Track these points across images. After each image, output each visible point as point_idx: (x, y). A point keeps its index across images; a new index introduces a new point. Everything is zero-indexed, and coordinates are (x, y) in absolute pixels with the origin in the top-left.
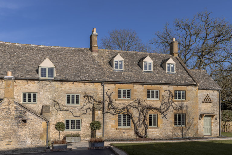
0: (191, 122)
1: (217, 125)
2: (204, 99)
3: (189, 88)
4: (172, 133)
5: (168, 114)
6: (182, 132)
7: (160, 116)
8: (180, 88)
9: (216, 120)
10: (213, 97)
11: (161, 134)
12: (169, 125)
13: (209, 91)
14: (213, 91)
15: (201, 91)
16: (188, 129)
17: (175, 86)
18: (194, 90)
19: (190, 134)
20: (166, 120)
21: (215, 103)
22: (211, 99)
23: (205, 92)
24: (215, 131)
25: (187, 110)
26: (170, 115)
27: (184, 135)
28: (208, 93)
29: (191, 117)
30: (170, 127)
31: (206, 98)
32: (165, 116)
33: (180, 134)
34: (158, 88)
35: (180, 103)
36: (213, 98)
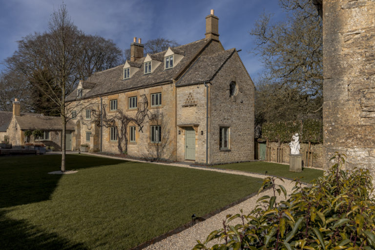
0: (167, 137)
1: (203, 143)
2: (185, 101)
3: (165, 87)
4: (148, 151)
5: (144, 126)
6: (158, 150)
7: (138, 128)
8: (156, 89)
9: (202, 136)
10: (198, 96)
11: (138, 151)
12: (145, 140)
13: (193, 87)
14: (198, 86)
15: (182, 89)
16: (163, 148)
17: (150, 88)
18: (170, 89)
19: (165, 155)
20: (142, 134)
21: (201, 106)
22: (196, 100)
23: (187, 90)
24: (201, 153)
25: (162, 120)
26: (146, 126)
27: (159, 155)
28: (191, 91)
29: (167, 130)
30: (146, 143)
31: (189, 99)
32: (141, 129)
33: (155, 153)
34: (136, 93)
35: (156, 110)
36: (197, 98)
